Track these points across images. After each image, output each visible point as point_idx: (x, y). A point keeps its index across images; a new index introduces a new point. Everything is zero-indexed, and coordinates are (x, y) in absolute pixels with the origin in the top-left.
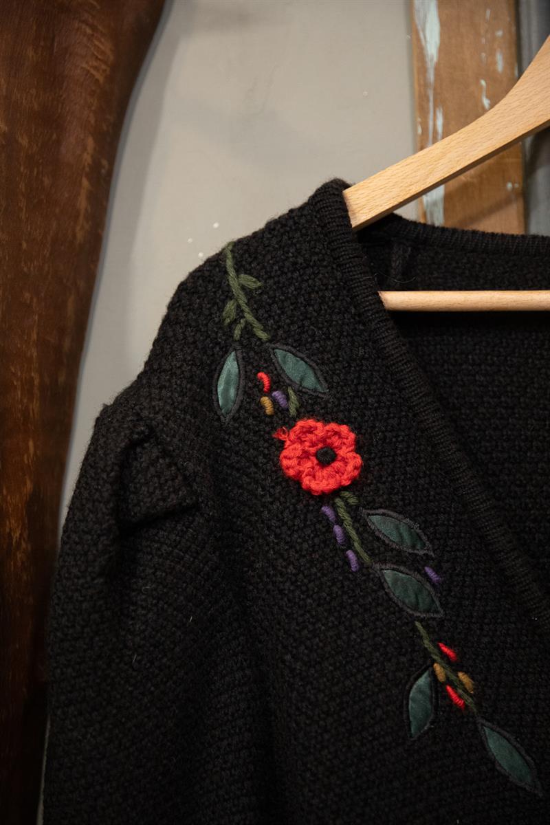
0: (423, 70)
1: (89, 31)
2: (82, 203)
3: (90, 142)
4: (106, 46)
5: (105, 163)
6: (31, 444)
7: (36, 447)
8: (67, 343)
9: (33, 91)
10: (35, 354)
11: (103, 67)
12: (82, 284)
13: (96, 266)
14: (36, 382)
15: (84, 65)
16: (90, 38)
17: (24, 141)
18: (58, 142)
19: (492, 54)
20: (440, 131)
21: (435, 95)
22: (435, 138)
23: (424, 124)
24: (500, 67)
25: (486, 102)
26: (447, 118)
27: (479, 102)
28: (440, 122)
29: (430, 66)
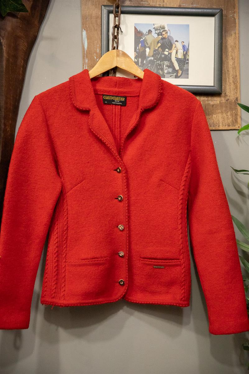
0: (84, 51)
1: (23, 41)
2: (21, 72)
3: (23, 61)
4: (26, 44)
5: (25, 65)
6: (11, 114)
7: (12, 115)
8: (17, 98)
9: (13, 51)
10: (12, 98)
11: (25, 48)
12: (20, 87)
13: (23, 84)
14: (12, 103)
15: (22, 47)
16: (23, 42)
17: (11, 60)
18: (17, 61)
19: (97, 49)
20: (87, 62)
21: (86, 56)
22: (86, 64)
23: (84, 61)
24: (98, 51)
25: (95, 58)
26: (88, 60)
27: (94, 58)
28: (87, 61)
29: (85, 50)
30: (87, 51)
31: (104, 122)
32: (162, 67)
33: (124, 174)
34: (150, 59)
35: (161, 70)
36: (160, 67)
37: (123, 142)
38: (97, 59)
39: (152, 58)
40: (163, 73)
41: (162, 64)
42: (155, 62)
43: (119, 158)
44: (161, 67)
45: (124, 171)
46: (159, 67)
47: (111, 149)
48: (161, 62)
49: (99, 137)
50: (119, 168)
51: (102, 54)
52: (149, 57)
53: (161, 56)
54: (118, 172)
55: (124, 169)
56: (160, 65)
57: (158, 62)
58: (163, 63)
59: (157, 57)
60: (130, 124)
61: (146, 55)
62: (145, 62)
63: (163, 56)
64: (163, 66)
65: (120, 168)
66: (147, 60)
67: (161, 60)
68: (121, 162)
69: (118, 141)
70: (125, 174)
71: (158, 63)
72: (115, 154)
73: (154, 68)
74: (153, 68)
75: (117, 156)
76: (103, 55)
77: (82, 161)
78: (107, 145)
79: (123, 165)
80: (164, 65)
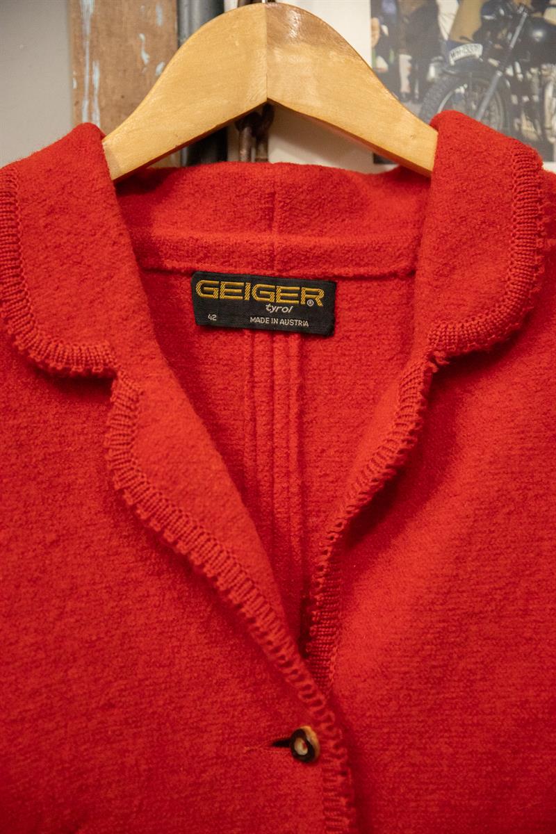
0: (79, 21)
19: (151, 6)
20: (96, 84)
21: (92, 47)
22: (91, 93)
23: (80, 78)
24: (160, 20)
25: (145, 57)
26: (102, 71)
27: (137, 58)
28: (97, 77)
29: (87, 17)
30: (93, 21)
31: (205, 448)
32: (536, 98)
33: (340, 779)
34: (462, 52)
35: (531, 118)
36: (526, 99)
37: (323, 561)
38: (154, 62)
39: (477, 51)
40: (544, 135)
41: (536, 81)
42: (494, 69)
43: (302, 678)
44: (530, 95)
45: (339, 757)
46: (514, 99)
47: (253, 620)
48: (525, 68)
49: (175, 543)
50: (302, 734)
51: (185, 31)
52: (454, 44)
53: (525, 37)
54: (297, 756)
55: (337, 747)
56: (522, 87)
57: (510, 72)
58: (540, 77)
59: (505, 44)
60: (365, 452)
61: (438, 30)
62: (432, 72)
63: (539, 34)
64: (542, 95)
65: (313, 737)
66: (446, 61)
67: (527, 60)
68: (319, 703)
69: (291, 548)
70: (344, 774)
71: (513, 79)
72: (277, 649)
73: (488, 108)
74: (485, 104)
75: (289, 664)
76: (191, 34)
77: (71, 701)
78: (228, 591)
79: (328, 719)
80: (543, 87)
